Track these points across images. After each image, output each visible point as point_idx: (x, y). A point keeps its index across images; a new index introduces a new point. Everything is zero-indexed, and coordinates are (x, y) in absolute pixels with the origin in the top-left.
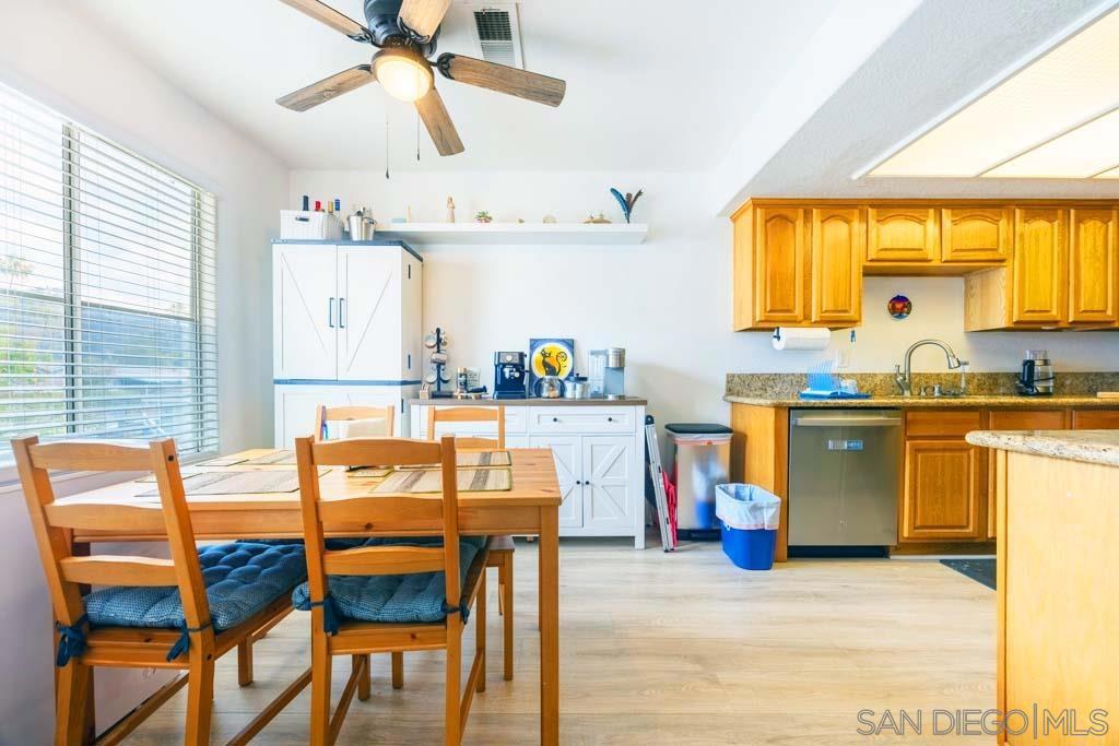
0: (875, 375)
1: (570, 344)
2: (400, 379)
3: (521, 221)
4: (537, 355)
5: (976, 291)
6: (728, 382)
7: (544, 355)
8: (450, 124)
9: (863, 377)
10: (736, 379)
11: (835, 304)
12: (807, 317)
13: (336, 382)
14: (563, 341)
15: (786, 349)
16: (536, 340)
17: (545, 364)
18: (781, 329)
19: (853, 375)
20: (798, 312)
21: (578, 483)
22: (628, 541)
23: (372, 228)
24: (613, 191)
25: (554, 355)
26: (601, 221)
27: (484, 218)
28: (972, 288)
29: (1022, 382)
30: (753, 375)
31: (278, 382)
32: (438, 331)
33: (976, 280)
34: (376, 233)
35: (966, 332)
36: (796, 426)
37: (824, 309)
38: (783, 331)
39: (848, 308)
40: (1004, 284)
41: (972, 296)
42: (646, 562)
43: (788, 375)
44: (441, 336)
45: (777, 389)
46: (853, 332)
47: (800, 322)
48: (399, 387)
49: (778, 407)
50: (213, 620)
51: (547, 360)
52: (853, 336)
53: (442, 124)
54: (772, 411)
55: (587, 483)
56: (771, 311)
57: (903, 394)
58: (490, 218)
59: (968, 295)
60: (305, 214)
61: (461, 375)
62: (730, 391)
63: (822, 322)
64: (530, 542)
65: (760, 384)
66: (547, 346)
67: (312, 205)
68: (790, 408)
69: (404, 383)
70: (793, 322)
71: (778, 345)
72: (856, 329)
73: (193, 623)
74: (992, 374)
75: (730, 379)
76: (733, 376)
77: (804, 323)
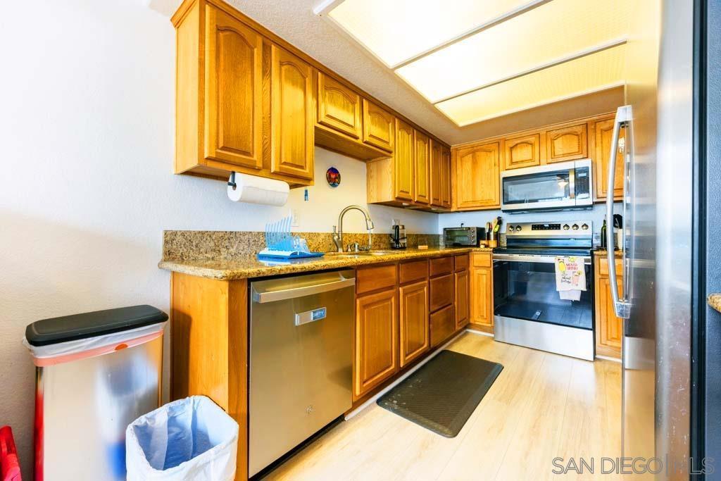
0: (319, 234)
5: (374, 174)
6: (166, 242)
9: (311, 236)
10: (179, 238)
11: (293, 158)
12: (266, 166)
15: (243, 201)
18: (237, 175)
19: (303, 234)
20: (257, 158)
28: (371, 171)
29: (394, 240)
30: (203, 233)
33: (373, 166)
35: (369, 204)
36: (257, 304)
37: (283, 161)
38: (240, 178)
39: (303, 165)
40: (390, 170)
41: (371, 177)
43: (244, 234)
45: (233, 250)
46: (306, 191)
47: (259, 170)
49: (233, 281)
52: (306, 195)
54: (225, 285)
56: (224, 148)
57: (337, 251)
59: (369, 176)
62: (169, 255)
63: (280, 175)
65: (212, 244)
68: (250, 280)
70: (252, 169)
71: (234, 195)
72: (308, 188)
74: (380, 235)
75: (170, 238)
76: (175, 233)
77: (263, 172)
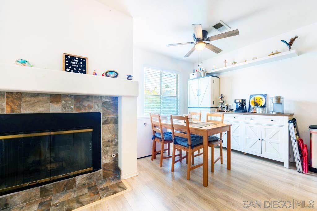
1: (265, 96)
2: (210, 107)
3: (246, 61)
4: (252, 99)
7: (254, 99)
8: (216, 47)
13: (198, 108)
14: (262, 95)
16: (252, 95)
17: (255, 102)
21: (259, 139)
22: (282, 164)
23: (206, 73)
24: (282, 41)
25: (258, 99)
26: (277, 53)
27: (234, 63)
31: (189, 107)
32: (222, 95)
34: (207, 74)
42: (290, 173)
44: (223, 96)
48: (210, 109)
50: (164, 138)
51: (255, 101)
53: (214, 48)
55: (263, 140)
58: (236, 63)
60: (193, 73)
61: (226, 106)
64: (245, 154)
66: (256, 97)
67: (195, 71)
69: (211, 108)
73: (162, 138)
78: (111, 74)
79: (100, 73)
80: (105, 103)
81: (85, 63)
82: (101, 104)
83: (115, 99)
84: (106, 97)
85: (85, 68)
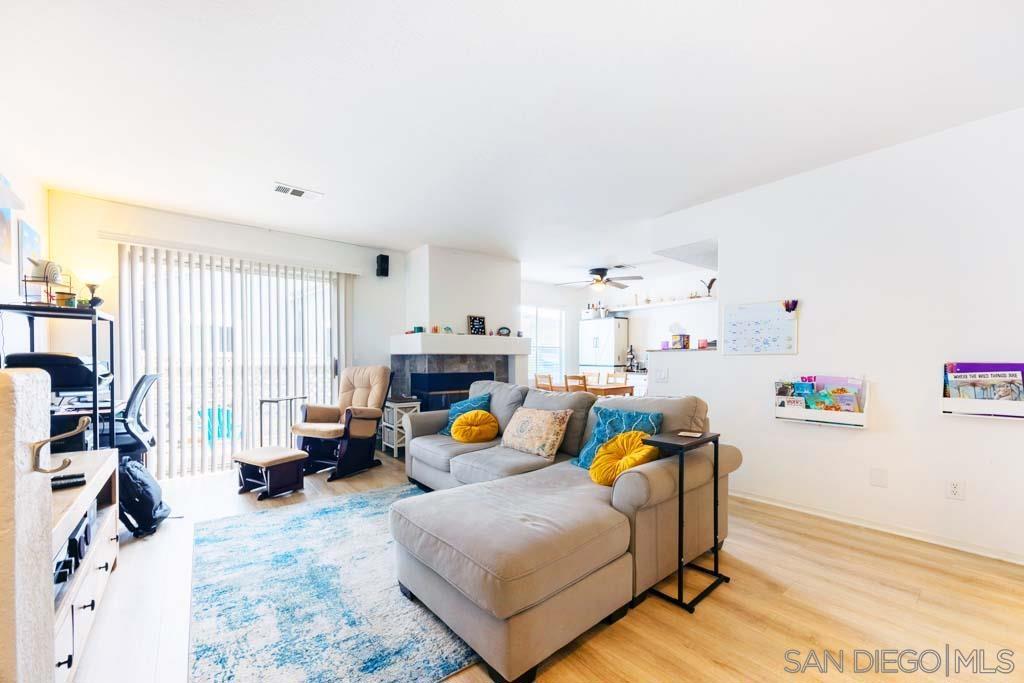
2: (614, 364)
3: (662, 301)
13: (595, 366)
23: (607, 312)
26: (695, 296)
27: (648, 301)
31: (581, 366)
32: (631, 346)
44: (633, 348)
48: (613, 367)
58: (650, 300)
60: (588, 310)
67: (591, 306)
69: (615, 366)
78: (503, 332)
79: (495, 331)
80: (498, 362)
81: (483, 323)
82: (494, 363)
83: (506, 357)
84: (498, 356)
85: (484, 328)
